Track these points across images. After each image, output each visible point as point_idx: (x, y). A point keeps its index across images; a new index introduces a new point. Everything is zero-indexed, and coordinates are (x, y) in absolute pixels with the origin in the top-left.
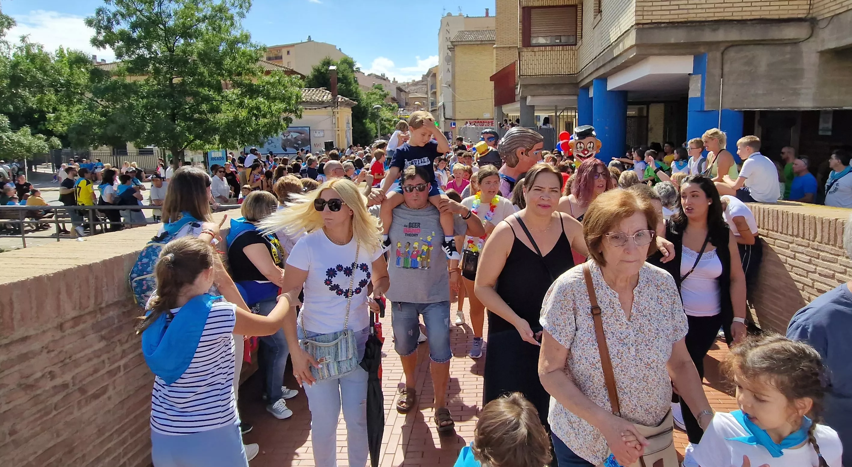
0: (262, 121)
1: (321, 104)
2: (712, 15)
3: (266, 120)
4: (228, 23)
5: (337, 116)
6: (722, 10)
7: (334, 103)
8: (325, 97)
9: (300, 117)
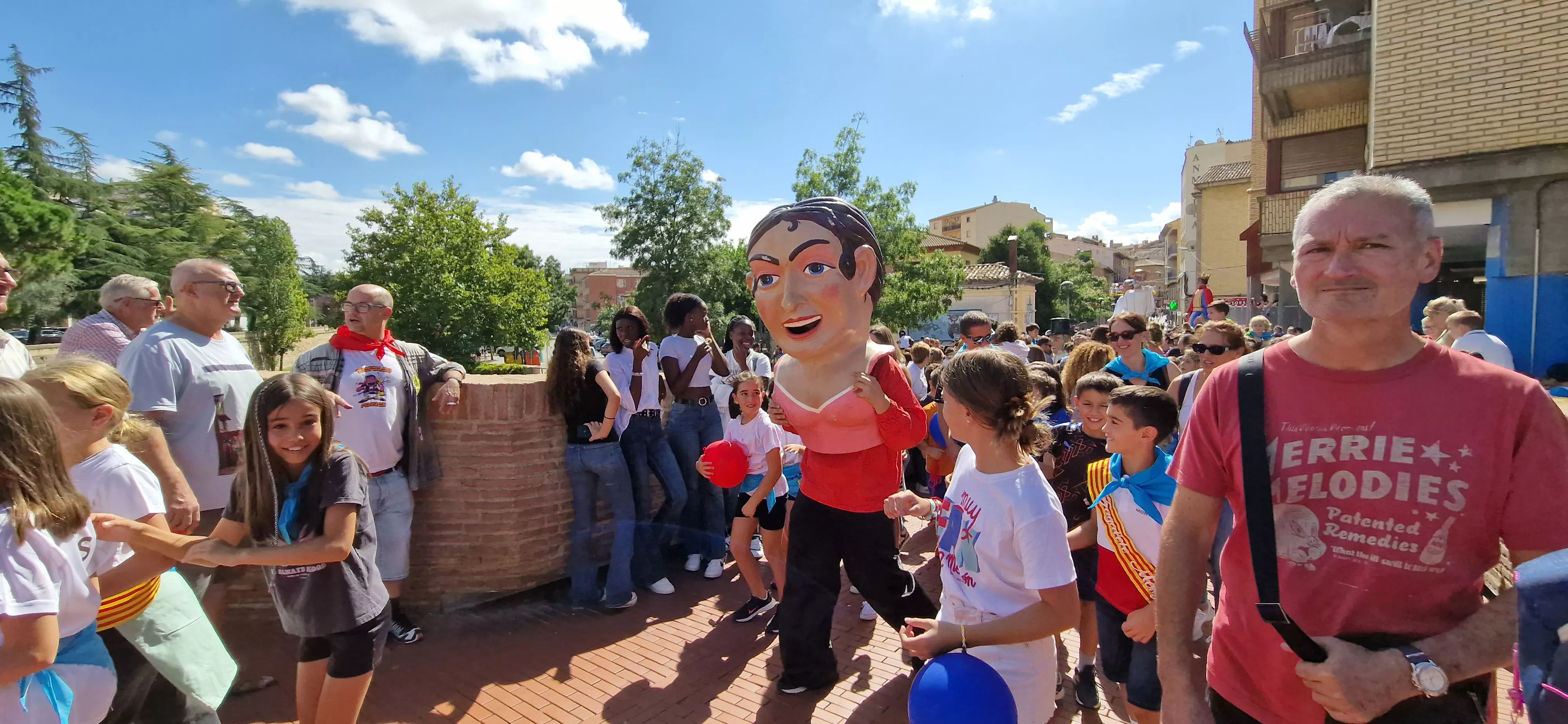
0: (922, 303)
1: (996, 283)
3: (925, 303)
4: (895, 208)
5: (1015, 296)
7: (1012, 281)
8: (1002, 273)
9: (960, 298)
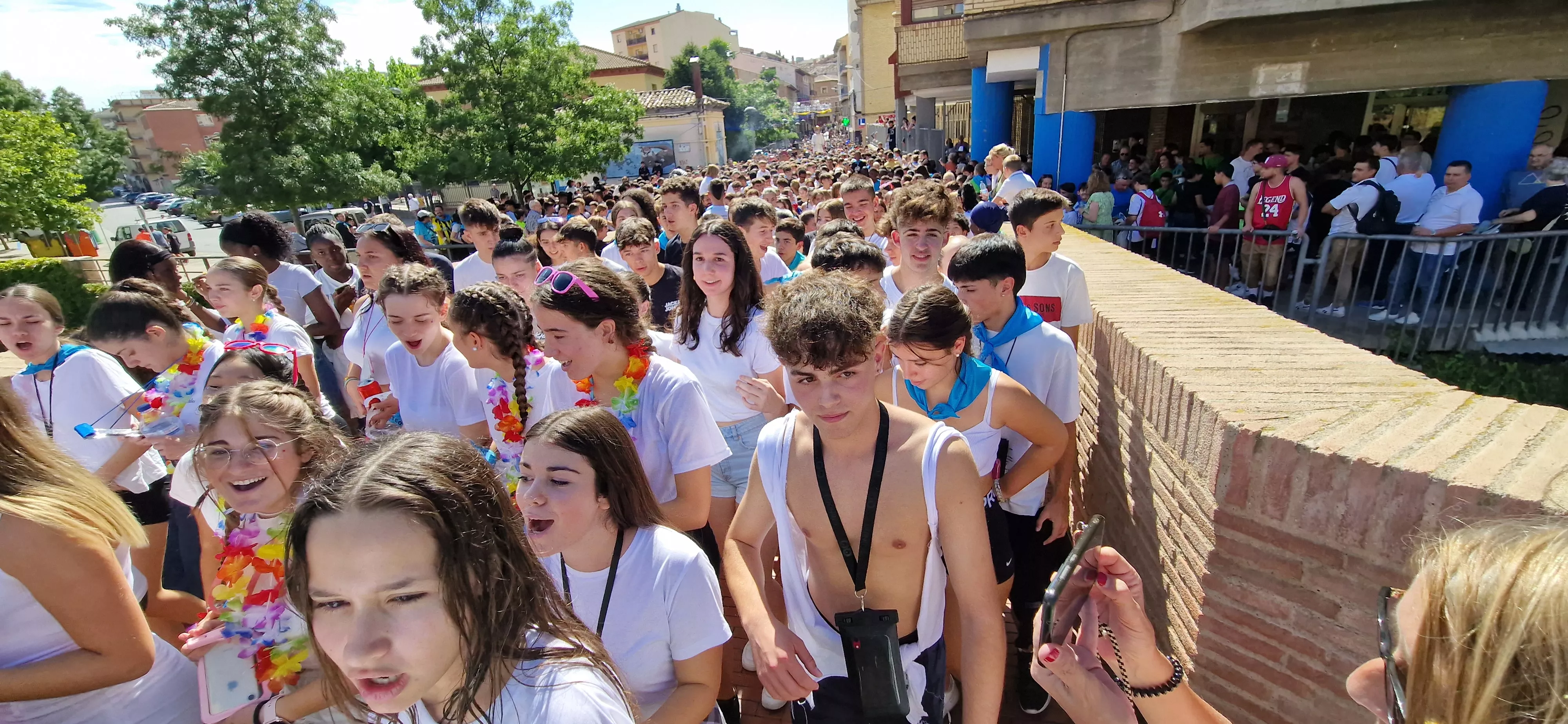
1: (684, 110)
4: (553, 33)
5: (704, 123)
7: (698, 107)
8: (688, 99)
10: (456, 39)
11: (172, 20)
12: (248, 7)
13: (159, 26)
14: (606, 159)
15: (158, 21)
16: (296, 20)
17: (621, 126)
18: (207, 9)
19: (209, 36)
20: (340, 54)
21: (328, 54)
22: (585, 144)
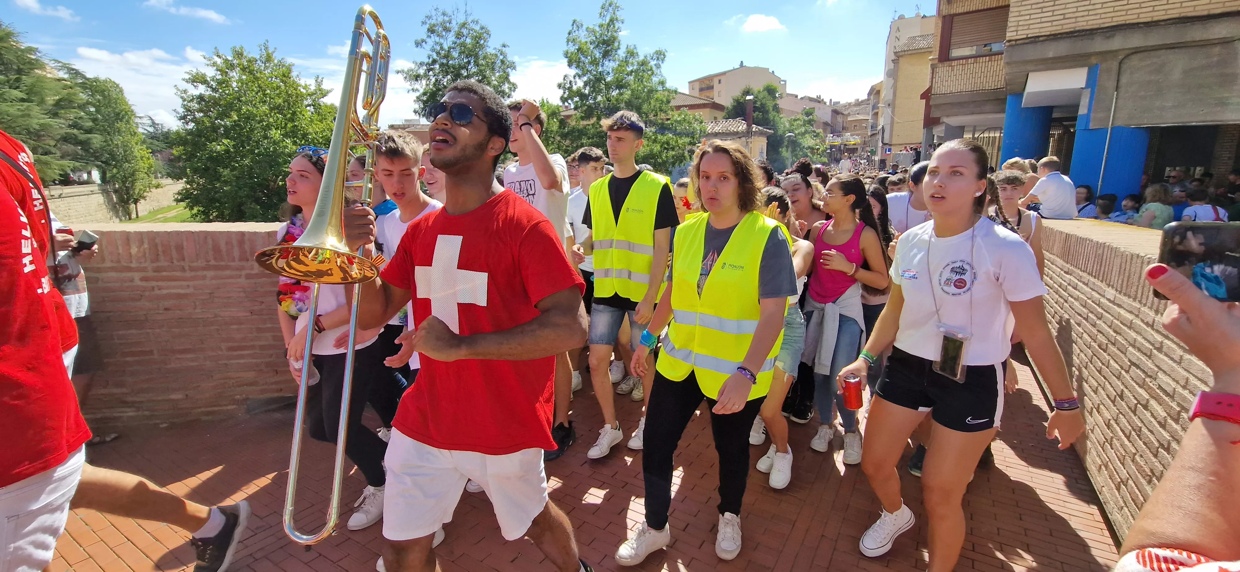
1: (736, 134)
2: (1110, 20)
4: (650, 73)
5: (754, 141)
6: (1124, 13)
7: (749, 133)
8: (742, 127)
10: (585, 79)
11: (429, 70)
12: (469, 62)
13: (422, 74)
14: (673, 164)
15: (422, 71)
16: (493, 69)
17: (687, 140)
18: (447, 64)
19: (446, 80)
20: (514, 91)
21: (507, 91)
22: (660, 153)
